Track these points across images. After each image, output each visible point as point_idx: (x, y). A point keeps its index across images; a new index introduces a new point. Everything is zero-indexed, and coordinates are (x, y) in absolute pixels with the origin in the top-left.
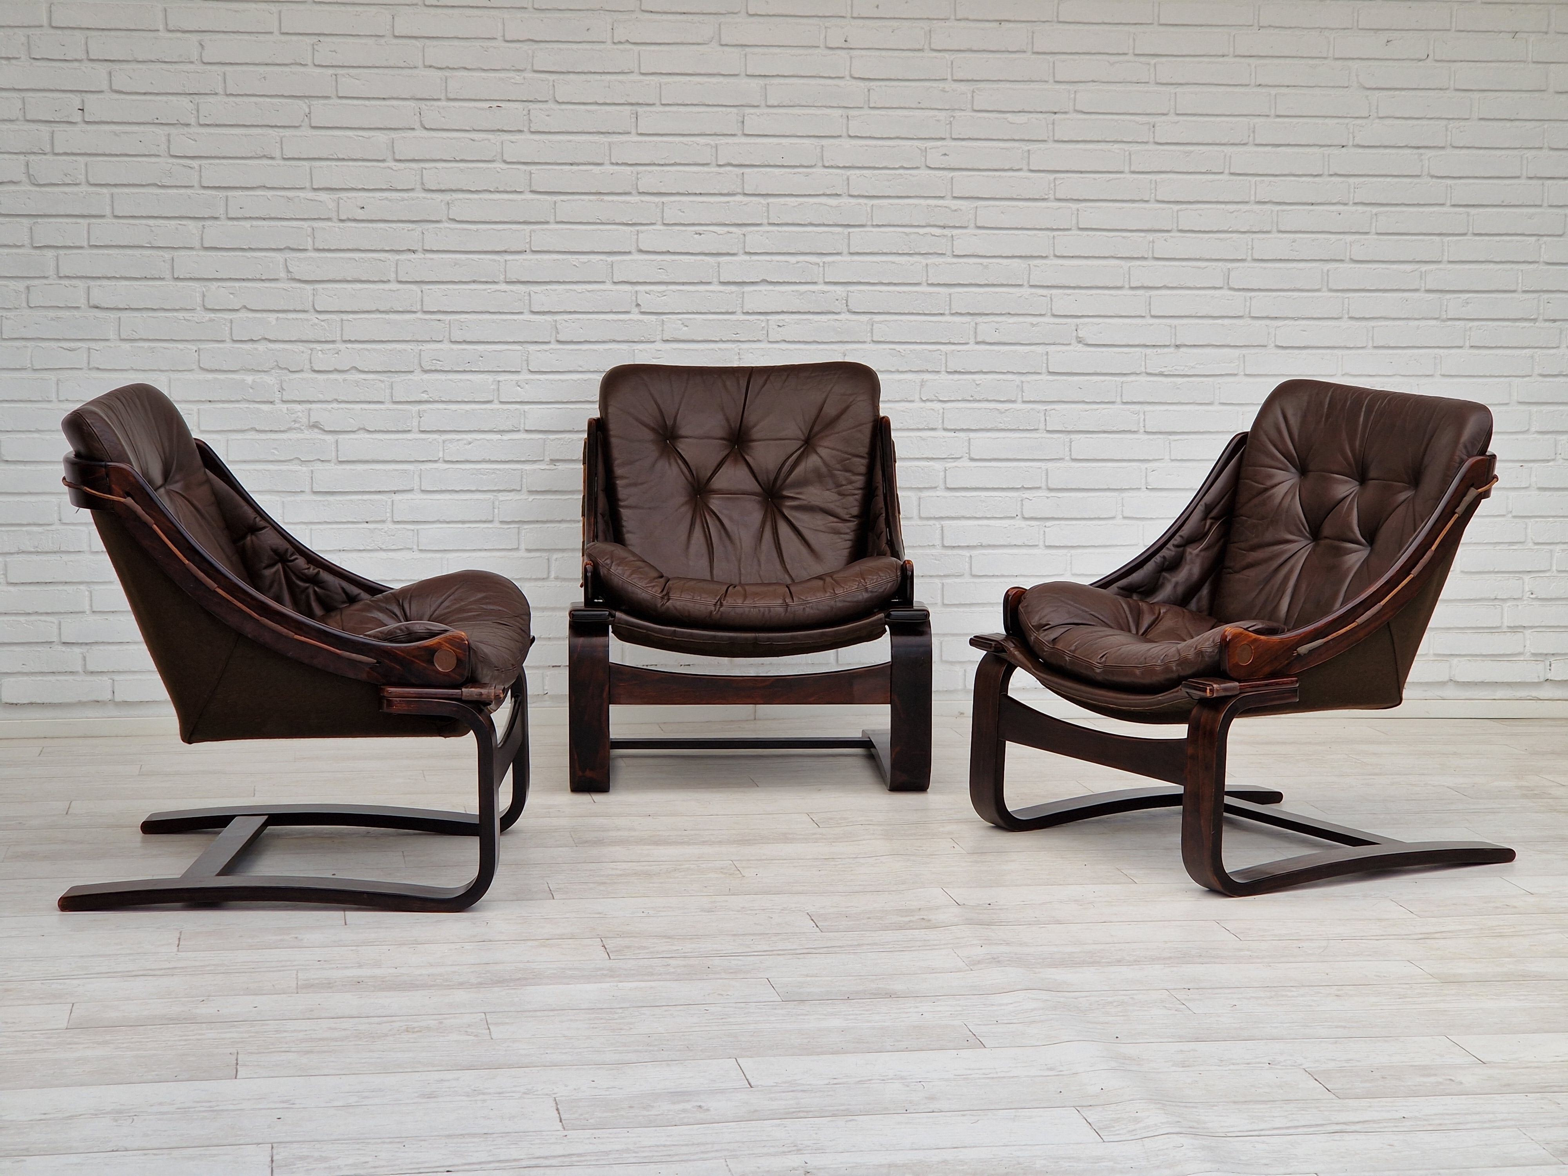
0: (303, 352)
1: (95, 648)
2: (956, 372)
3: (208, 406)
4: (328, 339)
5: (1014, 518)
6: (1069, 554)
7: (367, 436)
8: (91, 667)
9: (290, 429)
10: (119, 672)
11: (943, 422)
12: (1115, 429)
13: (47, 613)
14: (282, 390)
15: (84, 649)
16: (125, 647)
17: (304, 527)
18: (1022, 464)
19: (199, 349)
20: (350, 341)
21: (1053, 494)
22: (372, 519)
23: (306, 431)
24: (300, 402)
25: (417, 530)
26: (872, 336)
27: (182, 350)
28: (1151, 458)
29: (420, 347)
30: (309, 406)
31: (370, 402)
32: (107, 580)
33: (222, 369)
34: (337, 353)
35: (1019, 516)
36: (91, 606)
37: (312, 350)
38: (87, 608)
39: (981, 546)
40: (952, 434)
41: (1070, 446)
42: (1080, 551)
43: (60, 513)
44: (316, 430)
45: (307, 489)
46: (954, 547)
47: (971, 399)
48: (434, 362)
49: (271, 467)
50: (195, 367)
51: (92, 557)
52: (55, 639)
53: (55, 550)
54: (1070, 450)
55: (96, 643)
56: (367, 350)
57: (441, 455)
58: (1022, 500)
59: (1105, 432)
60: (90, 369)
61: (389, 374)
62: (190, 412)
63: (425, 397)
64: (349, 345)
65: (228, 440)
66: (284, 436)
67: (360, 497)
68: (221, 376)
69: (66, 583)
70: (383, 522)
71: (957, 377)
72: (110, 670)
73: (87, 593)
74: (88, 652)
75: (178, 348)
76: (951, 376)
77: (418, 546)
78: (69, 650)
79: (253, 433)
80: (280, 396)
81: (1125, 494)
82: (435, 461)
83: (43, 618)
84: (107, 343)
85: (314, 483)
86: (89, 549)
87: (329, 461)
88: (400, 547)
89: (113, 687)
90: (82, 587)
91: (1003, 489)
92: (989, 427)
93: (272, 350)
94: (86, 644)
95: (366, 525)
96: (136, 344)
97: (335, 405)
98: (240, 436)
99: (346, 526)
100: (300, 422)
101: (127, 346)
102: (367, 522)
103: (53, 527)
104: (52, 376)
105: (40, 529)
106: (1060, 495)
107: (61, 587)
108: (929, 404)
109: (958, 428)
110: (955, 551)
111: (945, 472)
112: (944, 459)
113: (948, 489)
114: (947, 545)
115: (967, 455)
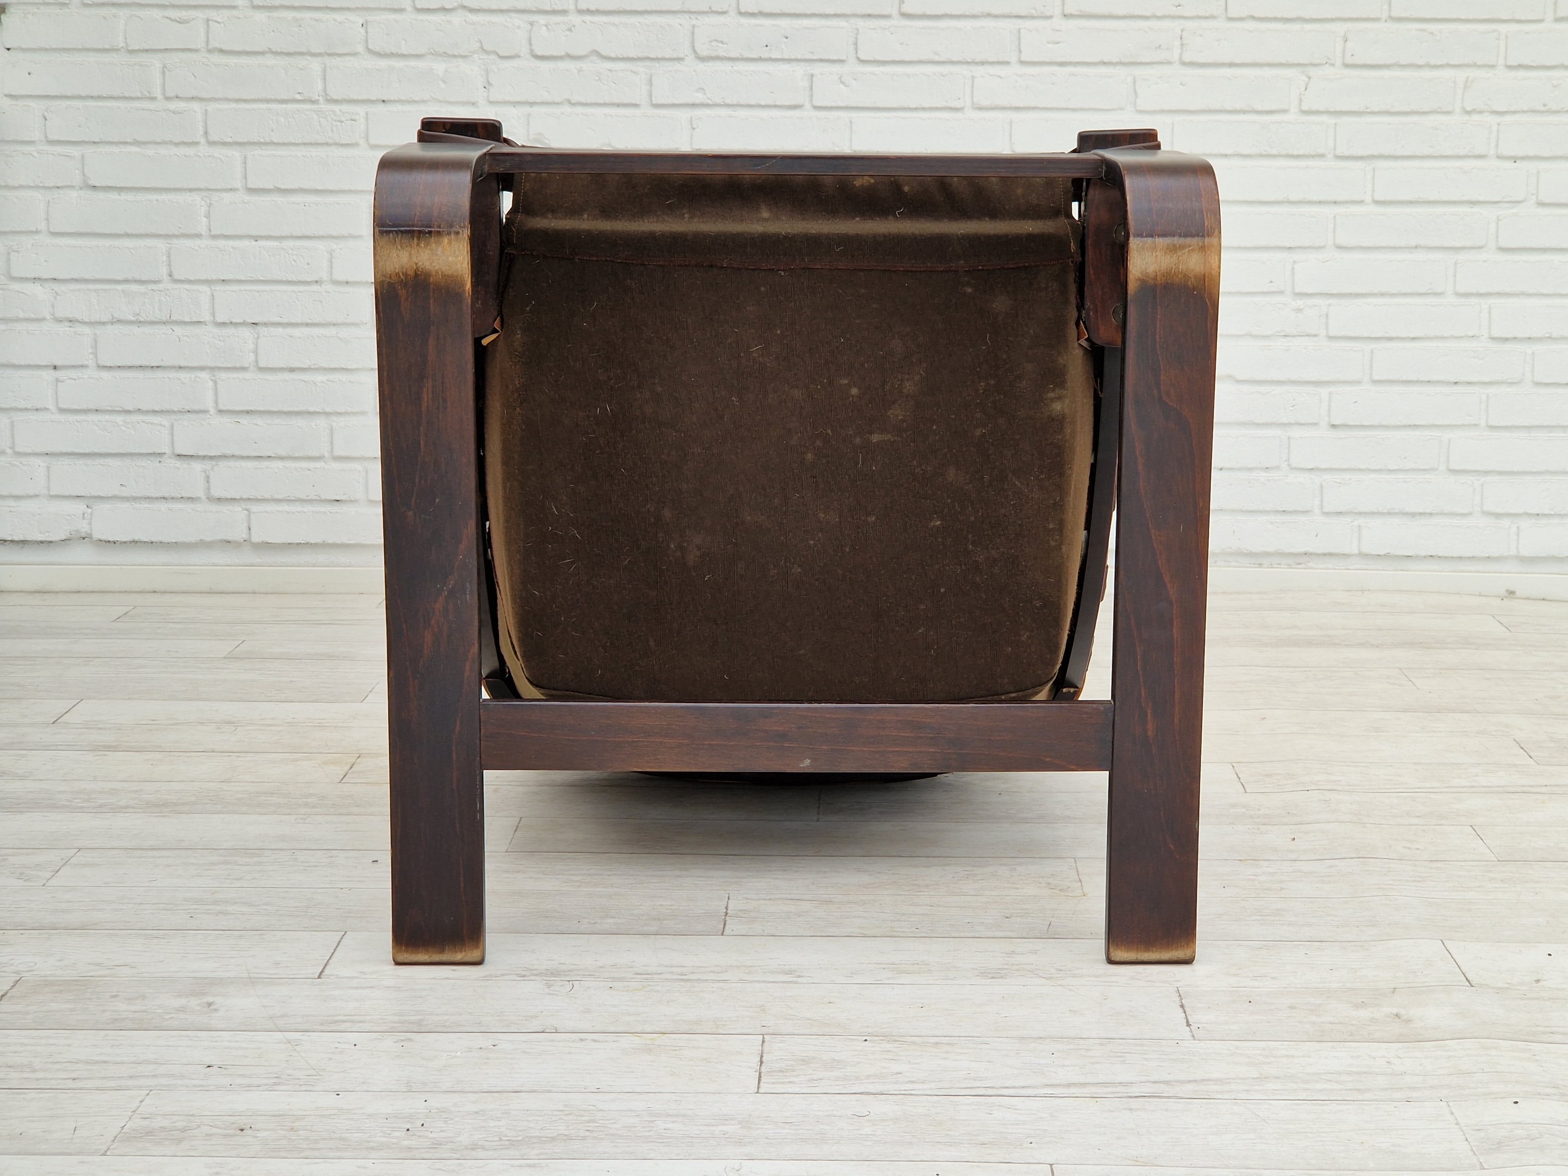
0: (519, 27)
1: (223, 464)
2: (1520, 66)
3: (381, 107)
4: (557, 8)
8: (216, 493)
10: (256, 500)
11: (1497, 146)
13: (155, 412)
14: (487, 85)
15: (208, 465)
16: (265, 464)
19: (367, 22)
20: (589, 12)
24: (515, 104)
26: (1390, 10)
27: (340, 23)
29: (694, 22)
30: (526, 109)
31: (618, 105)
32: (238, 365)
33: (399, 52)
34: (570, 30)
36: (216, 403)
37: (532, 24)
38: (210, 405)
40: (1511, 164)
43: (169, 265)
46: (1508, 339)
47: (1545, 109)
48: (714, 44)
50: (360, 48)
51: (216, 330)
52: (166, 450)
53: (164, 319)
55: (224, 457)
56: (614, 24)
60: (210, 51)
61: (648, 63)
63: (699, 98)
64: (588, 18)
68: (398, 64)
69: (180, 367)
71: (1522, 73)
72: (245, 497)
73: (211, 383)
74: (212, 469)
75: (335, 20)
76: (1513, 74)
78: (185, 465)
80: (485, 94)
83: (150, 418)
84: (234, 12)
86: (212, 318)
89: (249, 521)
90: (204, 375)
93: (474, 24)
94: (211, 458)
96: (275, 14)
97: (567, 109)
101: (261, 16)
103: (161, 286)
104: (156, 62)
105: (141, 288)
107: (173, 374)
108: (1476, 117)
109: (1521, 154)
110: (1508, 346)
111: (1498, 223)
112: (1496, 202)
113: (1502, 249)
114: (1496, 336)
115: (1534, 197)
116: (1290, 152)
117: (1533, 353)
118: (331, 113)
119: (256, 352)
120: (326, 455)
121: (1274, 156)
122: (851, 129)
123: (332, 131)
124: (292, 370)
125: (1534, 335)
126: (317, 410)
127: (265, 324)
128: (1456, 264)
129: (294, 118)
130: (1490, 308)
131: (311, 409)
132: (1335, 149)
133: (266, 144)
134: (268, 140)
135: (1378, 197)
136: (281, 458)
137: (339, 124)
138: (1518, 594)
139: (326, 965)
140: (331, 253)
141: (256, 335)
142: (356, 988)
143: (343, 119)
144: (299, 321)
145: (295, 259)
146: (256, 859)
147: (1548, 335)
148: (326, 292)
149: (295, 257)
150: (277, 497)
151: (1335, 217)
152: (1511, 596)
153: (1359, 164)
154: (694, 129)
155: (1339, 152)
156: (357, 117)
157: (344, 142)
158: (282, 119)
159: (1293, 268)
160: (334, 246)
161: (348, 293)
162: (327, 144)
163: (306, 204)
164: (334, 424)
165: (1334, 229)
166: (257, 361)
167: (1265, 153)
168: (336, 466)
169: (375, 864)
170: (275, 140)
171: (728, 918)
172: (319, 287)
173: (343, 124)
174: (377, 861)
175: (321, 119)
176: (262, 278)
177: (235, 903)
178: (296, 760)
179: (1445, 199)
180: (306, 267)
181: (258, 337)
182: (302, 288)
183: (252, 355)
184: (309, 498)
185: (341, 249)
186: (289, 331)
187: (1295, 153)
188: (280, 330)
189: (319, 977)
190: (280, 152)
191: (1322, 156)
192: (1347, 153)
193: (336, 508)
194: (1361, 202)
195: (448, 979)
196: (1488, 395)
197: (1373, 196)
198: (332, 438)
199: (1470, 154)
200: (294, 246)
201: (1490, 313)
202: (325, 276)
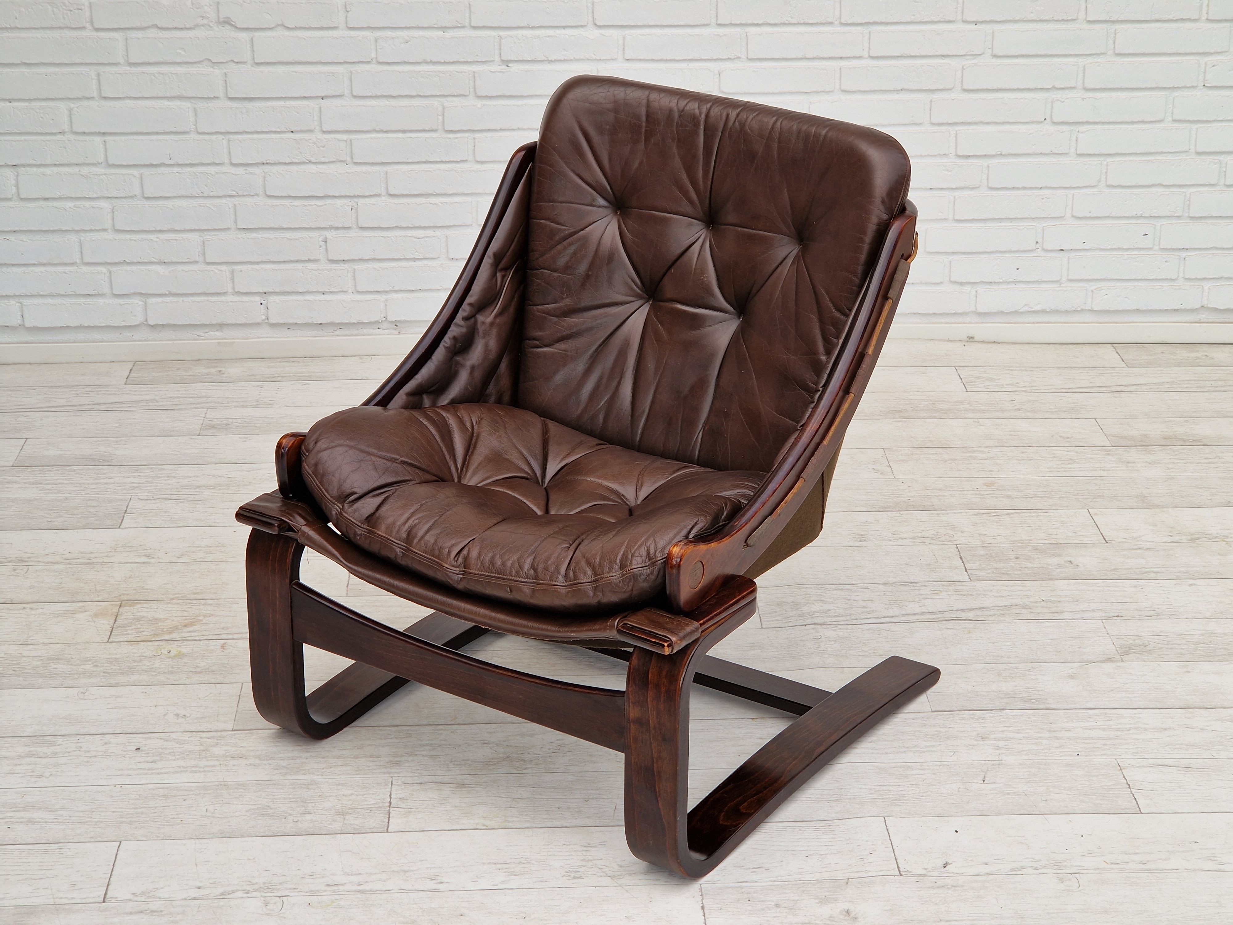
5: (1042, 122)
6: (1105, 163)
7: (287, 33)
9: (197, 26)
10: (27, 296)
11: (963, 13)
12: (1170, 17)
17: (221, 137)
18: (1055, 60)
21: (1090, 94)
22: (298, 129)
23: (216, 28)
25: (351, 141)
28: (1212, 51)
35: (1048, 120)
39: (1001, 154)
40: (973, 26)
41: (1115, 37)
42: (1118, 159)
44: (228, 27)
45: (221, 94)
46: (969, 156)
49: (179, 69)
54: (1114, 43)
57: (373, 55)
58: (1052, 102)
59: (1157, 21)
62: (79, 7)
65: (126, 39)
66: (190, 34)
67: (282, 103)
70: (311, 131)
72: (18, 294)
77: (352, 158)
79: (155, 30)
81: (1176, 94)
82: (368, 63)
85: (229, 88)
87: (244, 63)
88: (331, 160)
89: (22, 311)
91: (1029, 90)
92: (1017, 18)
95: (292, 134)
98: (140, 34)
99: (268, 136)
100: (208, 18)
102: (292, 132)
106: (1099, 95)
109: (981, 20)
110: (970, 161)
111: (962, 71)
112: (962, 56)
113: (965, 90)
114: (961, 154)
115: (990, 51)
116: (807, 21)
117: (988, 166)
118: (61, 4)
119: (17, 186)
120: (78, 261)
121: (794, 24)
122: (470, 11)
123: (64, 18)
124: (46, 199)
125: (988, 154)
126: (68, 229)
127: (23, 166)
128: (931, 101)
129: (33, 9)
130: (956, 134)
131: (64, 229)
132: (840, 18)
133: (11, 28)
134: (13, 26)
135: (873, 54)
136: (43, 265)
137: (69, 12)
138: (976, 339)
139: (108, 885)
140: (70, 110)
141: (16, 173)
142: (131, 913)
143: (72, 9)
144: (49, 163)
145: (42, 116)
146: (52, 749)
147: (999, 153)
148: (68, 140)
149: (42, 115)
150: (42, 293)
151: (840, 69)
152: (971, 340)
153: (859, 28)
154: (348, 12)
155: (843, 21)
156: (83, 7)
157: (73, 26)
158: (23, 9)
159: (809, 107)
160: (72, 105)
161: (85, 141)
162: (60, 28)
163: (48, 74)
164: (82, 238)
165: (840, 76)
166: (18, 193)
167: (787, 22)
168: (86, 269)
169: (139, 753)
170: (19, 26)
171: (391, 809)
172: (62, 137)
173: (72, 13)
174: (139, 749)
175: (54, 9)
176: (17, 131)
177: (40, 808)
178: (75, 612)
179: (923, 54)
180: (51, 122)
181: (18, 176)
182: (48, 138)
183: (14, 188)
184: (67, 294)
185: (77, 108)
186: (41, 170)
187: (811, 22)
188: (35, 169)
189: (104, 902)
190: (24, 34)
191: (831, 23)
192: (849, 21)
193: (88, 300)
194: (860, 57)
195: (195, 899)
196: (955, 197)
197: (869, 52)
198: (81, 249)
199: (942, 20)
200: (41, 106)
201: (956, 137)
202: (66, 128)
